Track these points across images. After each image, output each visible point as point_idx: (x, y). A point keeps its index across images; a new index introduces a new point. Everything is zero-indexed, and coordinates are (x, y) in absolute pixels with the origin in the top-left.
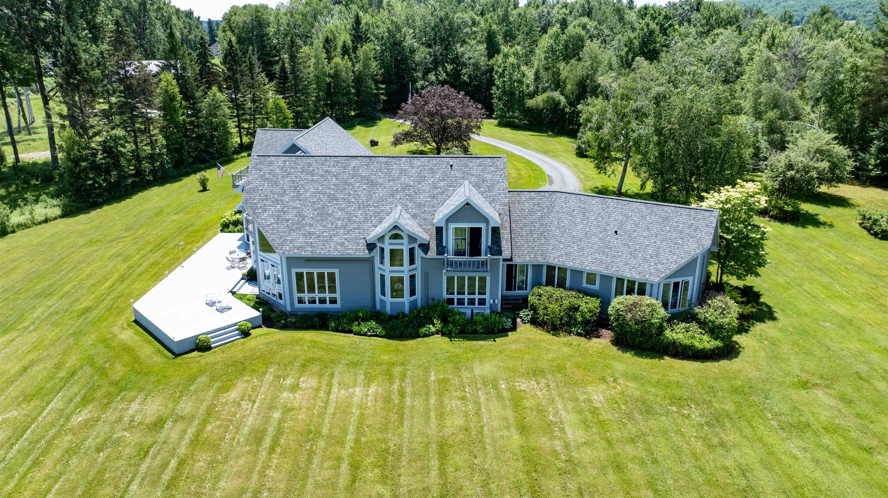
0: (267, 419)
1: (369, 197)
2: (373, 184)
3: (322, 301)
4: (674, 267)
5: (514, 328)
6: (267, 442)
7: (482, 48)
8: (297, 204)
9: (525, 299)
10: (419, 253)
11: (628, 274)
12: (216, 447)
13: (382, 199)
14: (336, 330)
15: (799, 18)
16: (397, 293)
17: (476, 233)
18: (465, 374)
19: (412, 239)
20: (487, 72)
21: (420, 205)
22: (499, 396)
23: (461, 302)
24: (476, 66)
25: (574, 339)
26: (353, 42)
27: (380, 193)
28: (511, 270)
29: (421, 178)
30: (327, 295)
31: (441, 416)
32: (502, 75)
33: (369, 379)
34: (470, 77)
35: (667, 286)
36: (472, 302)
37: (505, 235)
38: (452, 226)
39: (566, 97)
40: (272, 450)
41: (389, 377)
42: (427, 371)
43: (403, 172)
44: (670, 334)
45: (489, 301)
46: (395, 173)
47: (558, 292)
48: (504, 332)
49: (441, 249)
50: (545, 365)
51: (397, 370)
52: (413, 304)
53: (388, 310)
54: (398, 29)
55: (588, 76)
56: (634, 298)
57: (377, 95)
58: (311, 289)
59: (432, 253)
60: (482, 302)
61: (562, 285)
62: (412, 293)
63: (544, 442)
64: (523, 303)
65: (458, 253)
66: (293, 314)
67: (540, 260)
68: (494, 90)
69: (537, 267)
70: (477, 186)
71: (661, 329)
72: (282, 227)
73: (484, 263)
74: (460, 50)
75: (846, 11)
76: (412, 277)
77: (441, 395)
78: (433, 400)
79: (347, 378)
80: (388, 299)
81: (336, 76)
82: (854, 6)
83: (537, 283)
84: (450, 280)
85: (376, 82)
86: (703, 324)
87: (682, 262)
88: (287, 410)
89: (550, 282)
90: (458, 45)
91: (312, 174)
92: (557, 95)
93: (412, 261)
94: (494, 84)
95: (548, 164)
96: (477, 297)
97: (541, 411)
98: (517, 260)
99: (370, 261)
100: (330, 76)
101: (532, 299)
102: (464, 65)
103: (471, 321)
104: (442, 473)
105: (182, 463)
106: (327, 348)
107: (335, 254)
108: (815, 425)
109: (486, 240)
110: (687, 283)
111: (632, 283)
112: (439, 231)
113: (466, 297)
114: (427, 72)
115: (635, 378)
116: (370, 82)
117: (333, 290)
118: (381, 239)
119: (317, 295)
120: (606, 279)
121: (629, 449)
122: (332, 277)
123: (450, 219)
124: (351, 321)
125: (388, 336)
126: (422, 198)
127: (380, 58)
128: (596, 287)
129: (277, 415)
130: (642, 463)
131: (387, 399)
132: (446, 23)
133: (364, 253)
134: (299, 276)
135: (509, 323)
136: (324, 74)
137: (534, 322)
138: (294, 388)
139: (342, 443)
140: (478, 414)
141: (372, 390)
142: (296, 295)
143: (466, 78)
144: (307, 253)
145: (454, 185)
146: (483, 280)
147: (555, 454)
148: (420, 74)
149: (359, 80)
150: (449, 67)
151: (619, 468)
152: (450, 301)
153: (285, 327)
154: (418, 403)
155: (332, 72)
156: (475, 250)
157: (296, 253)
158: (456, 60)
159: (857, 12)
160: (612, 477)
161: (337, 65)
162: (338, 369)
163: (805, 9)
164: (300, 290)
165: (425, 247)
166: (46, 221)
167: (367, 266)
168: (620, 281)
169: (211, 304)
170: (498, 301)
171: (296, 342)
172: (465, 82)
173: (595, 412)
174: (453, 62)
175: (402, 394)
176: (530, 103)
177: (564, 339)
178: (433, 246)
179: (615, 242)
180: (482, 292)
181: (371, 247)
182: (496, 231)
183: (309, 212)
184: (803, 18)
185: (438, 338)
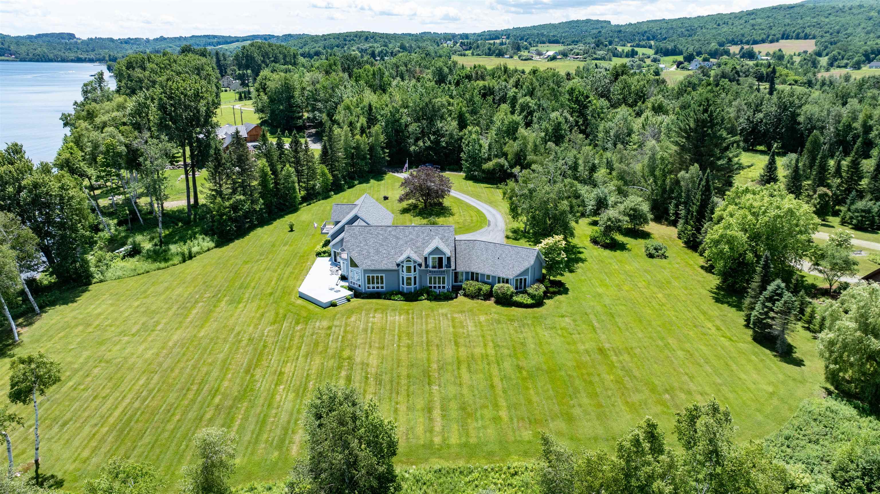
0: (367, 326)
1: (397, 244)
2: (398, 238)
3: (378, 288)
4: (519, 272)
5: (456, 297)
6: (369, 331)
7: (455, 123)
8: (366, 247)
9: (461, 286)
10: (418, 268)
11: (502, 275)
12: (352, 333)
13: (402, 245)
14: (385, 299)
15: (765, 37)
16: (409, 284)
17: (440, 259)
18: (435, 312)
19: (415, 262)
20: (458, 139)
21: (418, 247)
22: (448, 319)
23: (435, 287)
24: (451, 136)
25: (480, 301)
26: (367, 122)
27: (401, 242)
28: (456, 274)
29: (418, 236)
30: (380, 285)
31: (427, 324)
32: (467, 145)
33: (400, 315)
34: (446, 143)
35: (517, 280)
36: (439, 287)
37: (453, 260)
38: (431, 256)
39: (508, 162)
40: (372, 333)
41: (408, 314)
42: (422, 311)
43: (410, 233)
44: (515, 298)
45: (446, 287)
46: (407, 233)
47: (474, 283)
48: (452, 299)
49: (427, 266)
50: (465, 309)
51: (410, 311)
52: (415, 288)
53: (405, 291)
54: (398, 111)
55: (521, 150)
56: (501, 284)
57: (384, 158)
58: (373, 283)
59: (423, 267)
60: (444, 287)
61: (477, 280)
62: (415, 284)
63: (461, 330)
64: (460, 288)
65: (434, 267)
66: (366, 293)
67: (468, 270)
68: (462, 154)
69: (467, 273)
70: (441, 239)
71: (511, 296)
72: (361, 257)
73: (444, 271)
74: (440, 125)
75: (808, 30)
76: (415, 278)
77: (427, 318)
78: (424, 320)
79: (392, 314)
80: (405, 286)
81: (357, 148)
82: (814, 26)
83: (467, 279)
84: (430, 279)
85: (383, 148)
86: (529, 294)
87: (522, 270)
88: (373, 323)
89: (472, 279)
90: (438, 122)
91: (371, 234)
92: (502, 161)
93: (415, 271)
94: (462, 151)
95: (490, 212)
96: (441, 285)
97: (461, 322)
98: (458, 270)
99: (398, 271)
100: (354, 148)
101: (464, 286)
102: (443, 136)
103: (439, 295)
104: (427, 338)
105: (343, 337)
106: (382, 305)
107: (384, 268)
108: (558, 327)
109: (445, 262)
110: (525, 279)
111: (503, 279)
112: (426, 259)
113: (437, 285)
114: (417, 140)
115: (498, 313)
116: (379, 149)
117: (382, 283)
118: (402, 262)
119: (375, 285)
120: (494, 277)
121: (489, 332)
122: (382, 277)
123: (430, 254)
124: (391, 295)
125: (406, 301)
126: (419, 244)
127: (385, 130)
128: (490, 281)
129: (370, 325)
130: (491, 335)
131: (408, 320)
132: (430, 106)
133: (396, 268)
134: (368, 277)
135: (454, 296)
136: (350, 147)
137: (465, 295)
138: (374, 317)
139: (394, 331)
140: (439, 323)
141: (402, 317)
142: (367, 285)
143: (444, 144)
144: (372, 268)
145: (432, 238)
146: (444, 278)
147: (464, 333)
148: (412, 141)
149: (372, 148)
150: (432, 138)
151: (483, 336)
152: (431, 287)
153: (363, 298)
154: (419, 321)
155: (354, 145)
156: (440, 266)
157: (368, 268)
158: (438, 133)
159: (816, 31)
160: (480, 338)
161: (358, 140)
162: (388, 312)
163: (771, 28)
164: (369, 283)
165: (420, 265)
166: (209, 250)
167: (396, 273)
168: (499, 278)
169: (331, 289)
170: (450, 287)
171: (370, 303)
172: (443, 147)
173: (480, 323)
174: (434, 134)
175: (413, 318)
176: (485, 166)
177: (475, 301)
178: (423, 264)
179: (498, 262)
180: (444, 283)
181: (398, 265)
182: (449, 259)
183: (371, 251)
184: (768, 37)
185: (426, 301)
